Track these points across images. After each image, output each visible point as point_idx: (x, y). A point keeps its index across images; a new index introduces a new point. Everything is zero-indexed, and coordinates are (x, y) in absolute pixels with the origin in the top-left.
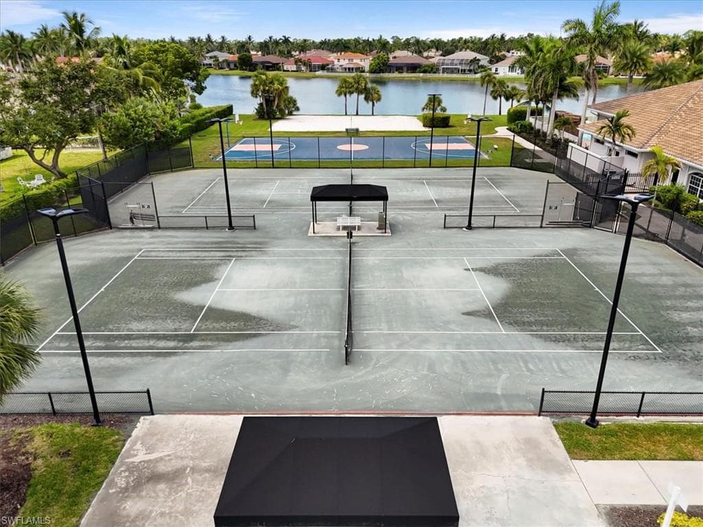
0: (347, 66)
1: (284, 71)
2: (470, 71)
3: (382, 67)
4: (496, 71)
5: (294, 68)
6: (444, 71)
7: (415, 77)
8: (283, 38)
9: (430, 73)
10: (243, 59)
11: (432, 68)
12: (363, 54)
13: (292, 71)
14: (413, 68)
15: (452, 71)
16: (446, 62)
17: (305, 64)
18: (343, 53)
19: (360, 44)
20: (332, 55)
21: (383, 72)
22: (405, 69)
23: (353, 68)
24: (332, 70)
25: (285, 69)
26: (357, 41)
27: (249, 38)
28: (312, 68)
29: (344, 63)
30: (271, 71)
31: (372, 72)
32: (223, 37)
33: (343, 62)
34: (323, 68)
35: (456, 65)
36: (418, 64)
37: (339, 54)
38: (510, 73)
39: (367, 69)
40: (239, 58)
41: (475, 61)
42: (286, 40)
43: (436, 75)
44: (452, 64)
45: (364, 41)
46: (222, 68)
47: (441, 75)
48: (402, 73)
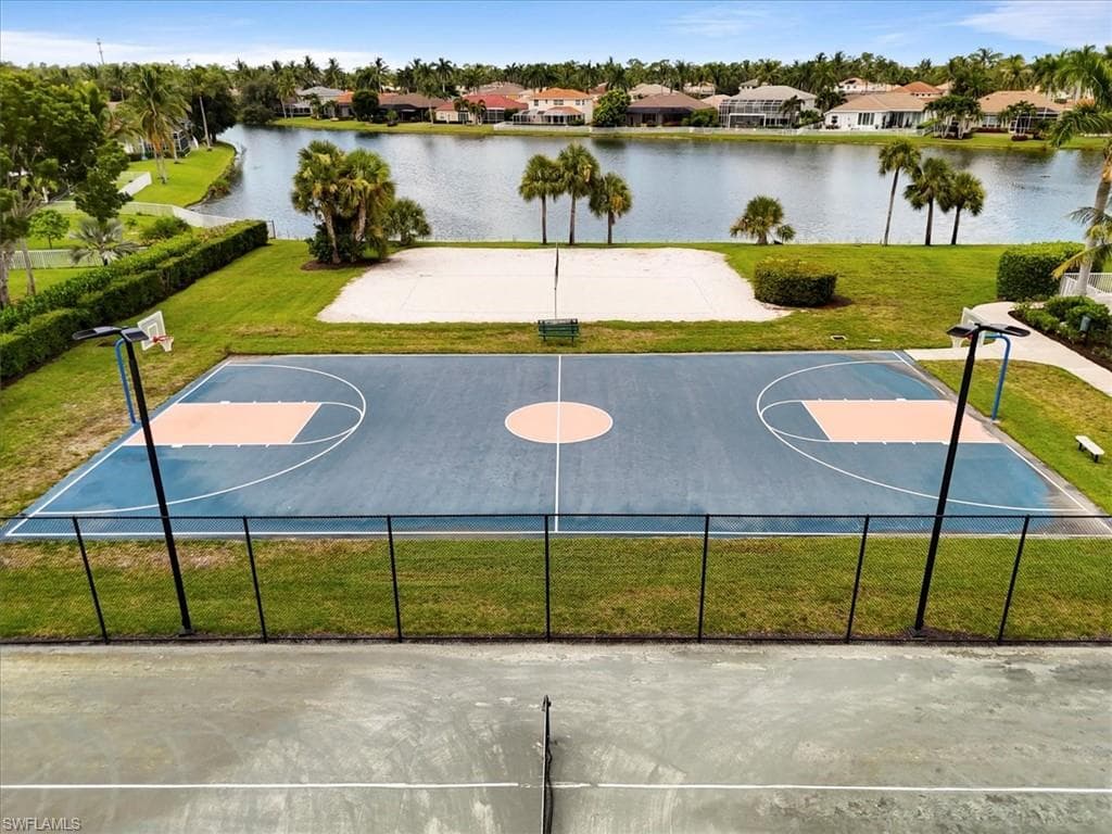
0: (552, 114)
1: (436, 122)
2: (784, 122)
3: (618, 115)
4: (834, 122)
5: (455, 116)
6: (735, 122)
7: (679, 134)
8: (439, 63)
9: (707, 126)
10: (363, 101)
11: (711, 117)
12: (581, 90)
13: (451, 123)
14: (675, 117)
15: (748, 123)
16: (737, 105)
17: (473, 110)
18: (544, 89)
19: (574, 72)
20: (525, 92)
21: (619, 126)
22: (660, 119)
23: (562, 118)
24: (525, 120)
25: (438, 118)
26: (569, 66)
27: (378, 63)
28: (487, 117)
29: (547, 107)
30: (414, 121)
31: (597, 124)
32: (332, 62)
33: (543, 106)
34: (507, 116)
35: (756, 110)
36: (684, 109)
37: (537, 90)
38: (862, 126)
39: (589, 118)
40: (355, 99)
41: (794, 103)
42: (444, 67)
43: (720, 131)
44: (749, 109)
45: (582, 67)
46: (325, 117)
47: (727, 131)
48: (654, 126)
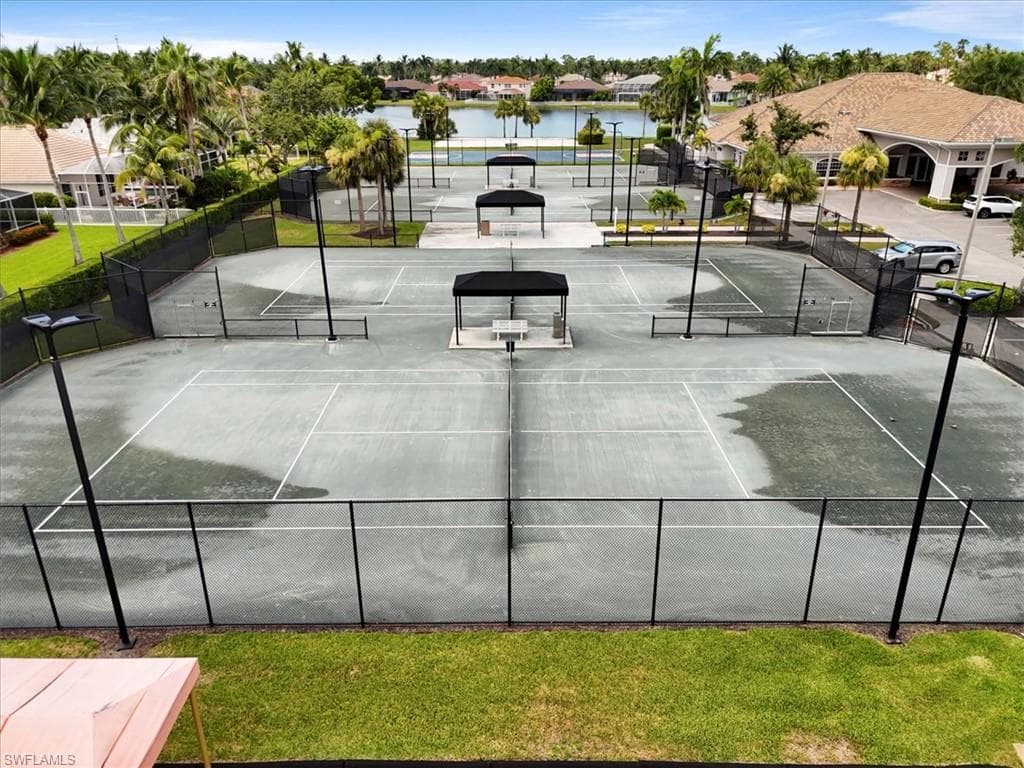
0: (504, 93)
3: (546, 94)
6: (622, 98)
8: (422, 59)
9: (603, 100)
11: (606, 96)
12: (523, 78)
14: (584, 95)
15: (630, 98)
16: (623, 87)
17: (451, 91)
18: (498, 77)
19: (519, 65)
20: (484, 79)
21: (548, 100)
22: (574, 96)
23: (510, 95)
24: (485, 97)
26: (515, 61)
27: (378, 58)
28: (460, 96)
29: (500, 89)
30: (409, 99)
31: (534, 99)
32: (344, 57)
33: (498, 88)
34: (473, 95)
35: (636, 91)
36: (591, 90)
37: (493, 78)
39: (528, 96)
42: (426, 61)
43: (611, 104)
44: (631, 90)
45: (525, 61)
47: (617, 103)
48: (571, 100)
